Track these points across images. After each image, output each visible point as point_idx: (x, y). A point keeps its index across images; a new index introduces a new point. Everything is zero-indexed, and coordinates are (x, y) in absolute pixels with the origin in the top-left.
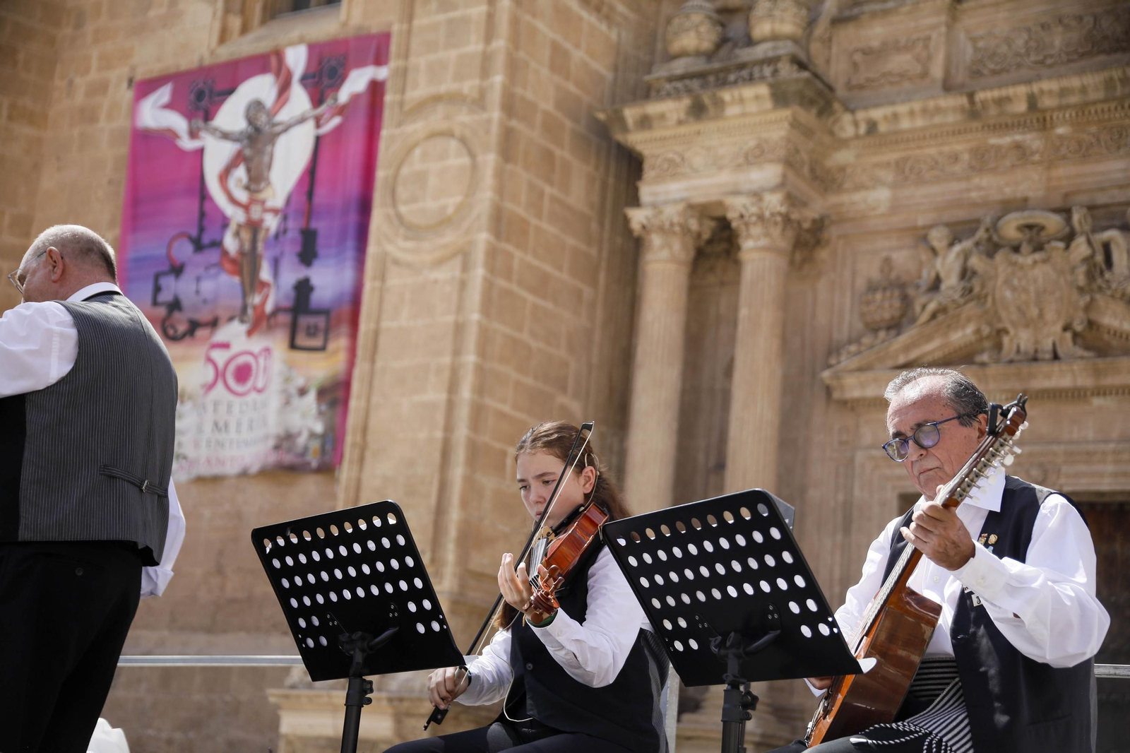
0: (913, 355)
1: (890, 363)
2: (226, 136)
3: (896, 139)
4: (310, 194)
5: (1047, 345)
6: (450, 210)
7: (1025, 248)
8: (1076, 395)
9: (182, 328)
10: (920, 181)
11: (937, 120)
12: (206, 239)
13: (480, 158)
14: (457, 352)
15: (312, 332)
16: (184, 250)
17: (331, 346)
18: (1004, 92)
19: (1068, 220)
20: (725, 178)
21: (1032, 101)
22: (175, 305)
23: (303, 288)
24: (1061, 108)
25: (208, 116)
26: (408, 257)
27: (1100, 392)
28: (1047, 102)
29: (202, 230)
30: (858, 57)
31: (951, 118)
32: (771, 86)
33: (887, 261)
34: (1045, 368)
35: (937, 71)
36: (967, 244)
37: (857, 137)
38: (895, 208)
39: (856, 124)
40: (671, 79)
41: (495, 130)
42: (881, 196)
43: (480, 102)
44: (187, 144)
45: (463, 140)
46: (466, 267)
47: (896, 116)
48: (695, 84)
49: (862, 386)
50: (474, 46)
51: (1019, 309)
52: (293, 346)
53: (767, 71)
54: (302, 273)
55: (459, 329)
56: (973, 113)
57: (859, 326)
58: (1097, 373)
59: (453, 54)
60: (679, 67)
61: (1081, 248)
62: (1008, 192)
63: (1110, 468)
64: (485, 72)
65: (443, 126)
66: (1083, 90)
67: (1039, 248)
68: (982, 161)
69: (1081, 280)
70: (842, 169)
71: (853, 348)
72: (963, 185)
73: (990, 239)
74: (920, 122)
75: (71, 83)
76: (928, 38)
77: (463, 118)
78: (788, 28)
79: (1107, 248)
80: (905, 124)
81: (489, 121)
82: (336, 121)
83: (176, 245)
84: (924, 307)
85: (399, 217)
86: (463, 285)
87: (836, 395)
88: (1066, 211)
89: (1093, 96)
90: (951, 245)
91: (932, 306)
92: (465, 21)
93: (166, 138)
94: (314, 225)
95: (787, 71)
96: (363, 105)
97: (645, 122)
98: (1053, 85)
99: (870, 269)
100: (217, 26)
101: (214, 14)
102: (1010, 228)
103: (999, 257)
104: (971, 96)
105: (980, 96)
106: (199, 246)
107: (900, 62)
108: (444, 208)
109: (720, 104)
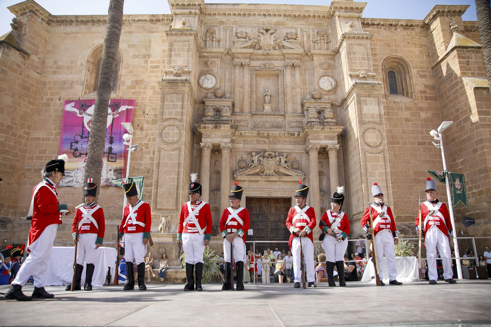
0: (249, 173)
1: (246, 174)
2: (89, 115)
3: (244, 136)
4: (112, 130)
5: (271, 173)
6: (175, 141)
7: (270, 158)
8: (275, 181)
9: (78, 155)
10: (248, 144)
11: (252, 134)
12: (84, 136)
13: (181, 131)
14: (179, 168)
15: (112, 158)
16: (78, 138)
17: (117, 161)
18: (264, 132)
19: (275, 153)
20: (219, 139)
21: (268, 134)
22: (76, 150)
23: (110, 149)
24: (272, 136)
25: (84, 110)
26: (166, 149)
27: (279, 181)
28: (270, 135)
29: (83, 134)
30: (236, 121)
31: (255, 135)
32: (231, 125)
33: (242, 156)
34: (272, 177)
35: (250, 126)
36: (259, 156)
37: (238, 135)
38: (244, 148)
39: (238, 133)
40: (207, 120)
41: (185, 126)
42: (241, 146)
43: (181, 120)
44: (79, 115)
45: (177, 127)
46: (180, 152)
47: (246, 133)
48: (213, 122)
49: (241, 178)
50: (179, 110)
51: (268, 167)
52: (108, 161)
53: (227, 122)
54: (110, 146)
55: (179, 164)
56: (258, 134)
57: (237, 167)
58: (279, 178)
59: (174, 111)
60: (209, 118)
61: (278, 159)
62: (263, 148)
63: (280, 193)
64: (182, 115)
65: (173, 124)
66: (276, 134)
67: (272, 158)
68: (258, 142)
69: (278, 164)
70: (234, 140)
71: (239, 171)
72: (255, 146)
73: (263, 155)
74: (249, 135)
75: (42, 97)
76: (248, 120)
77: (177, 123)
78: (229, 115)
79: (280, 159)
80: (247, 134)
81: (183, 124)
82: (118, 115)
83: (76, 137)
84: (251, 166)
85: (163, 140)
86: (179, 155)
87: (236, 179)
88: (275, 152)
89: (277, 135)
90: (256, 155)
91: (254, 165)
92: (177, 105)
93: (74, 114)
94: (112, 136)
95: (230, 122)
96: (125, 113)
97: (205, 128)
98: (272, 132)
99: (239, 158)
100: (84, 91)
101: (83, 89)
102: (266, 154)
103: (265, 158)
104: (259, 132)
105: (260, 132)
106: (82, 137)
107: (243, 123)
108: (174, 140)
109: (220, 127)
